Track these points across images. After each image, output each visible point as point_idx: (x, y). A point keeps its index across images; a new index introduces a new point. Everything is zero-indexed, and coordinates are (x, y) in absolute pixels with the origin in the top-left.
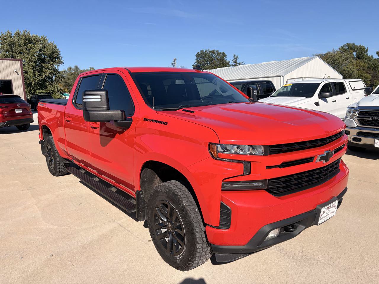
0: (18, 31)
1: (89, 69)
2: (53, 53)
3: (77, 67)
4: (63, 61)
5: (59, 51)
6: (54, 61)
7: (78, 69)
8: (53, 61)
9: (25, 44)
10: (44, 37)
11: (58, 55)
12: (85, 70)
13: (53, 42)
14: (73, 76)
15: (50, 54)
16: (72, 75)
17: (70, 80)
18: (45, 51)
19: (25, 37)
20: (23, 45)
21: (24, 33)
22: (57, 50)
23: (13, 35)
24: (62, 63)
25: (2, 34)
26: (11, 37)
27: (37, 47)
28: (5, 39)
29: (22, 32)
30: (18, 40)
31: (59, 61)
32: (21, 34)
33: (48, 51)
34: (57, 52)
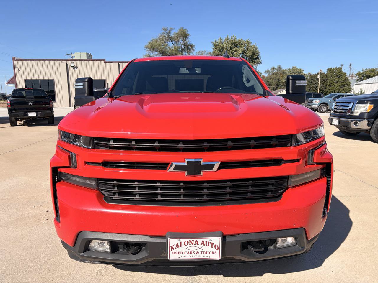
0: (228, 37)
1: (291, 68)
2: (254, 54)
3: (280, 67)
4: (261, 61)
5: (259, 52)
6: (254, 62)
7: (281, 68)
8: (252, 62)
9: (231, 48)
10: (248, 41)
11: (258, 55)
12: (287, 69)
13: (255, 44)
14: (275, 76)
15: (251, 55)
16: (274, 74)
17: (271, 80)
18: (247, 53)
19: (232, 42)
20: (230, 49)
21: (232, 38)
22: (257, 52)
23: (223, 41)
24: (261, 63)
25: (215, 41)
26: (221, 43)
27: (240, 50)
28: (217, 45)
29: (230, 38)
30: (227, 45)
31: (258, 62)
32: (229, 39)
33: (250, 53)
34: (257, 53)
